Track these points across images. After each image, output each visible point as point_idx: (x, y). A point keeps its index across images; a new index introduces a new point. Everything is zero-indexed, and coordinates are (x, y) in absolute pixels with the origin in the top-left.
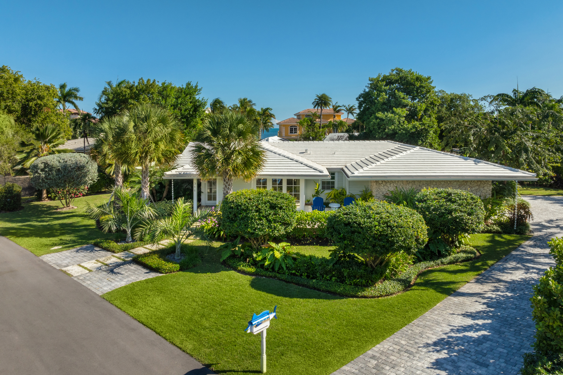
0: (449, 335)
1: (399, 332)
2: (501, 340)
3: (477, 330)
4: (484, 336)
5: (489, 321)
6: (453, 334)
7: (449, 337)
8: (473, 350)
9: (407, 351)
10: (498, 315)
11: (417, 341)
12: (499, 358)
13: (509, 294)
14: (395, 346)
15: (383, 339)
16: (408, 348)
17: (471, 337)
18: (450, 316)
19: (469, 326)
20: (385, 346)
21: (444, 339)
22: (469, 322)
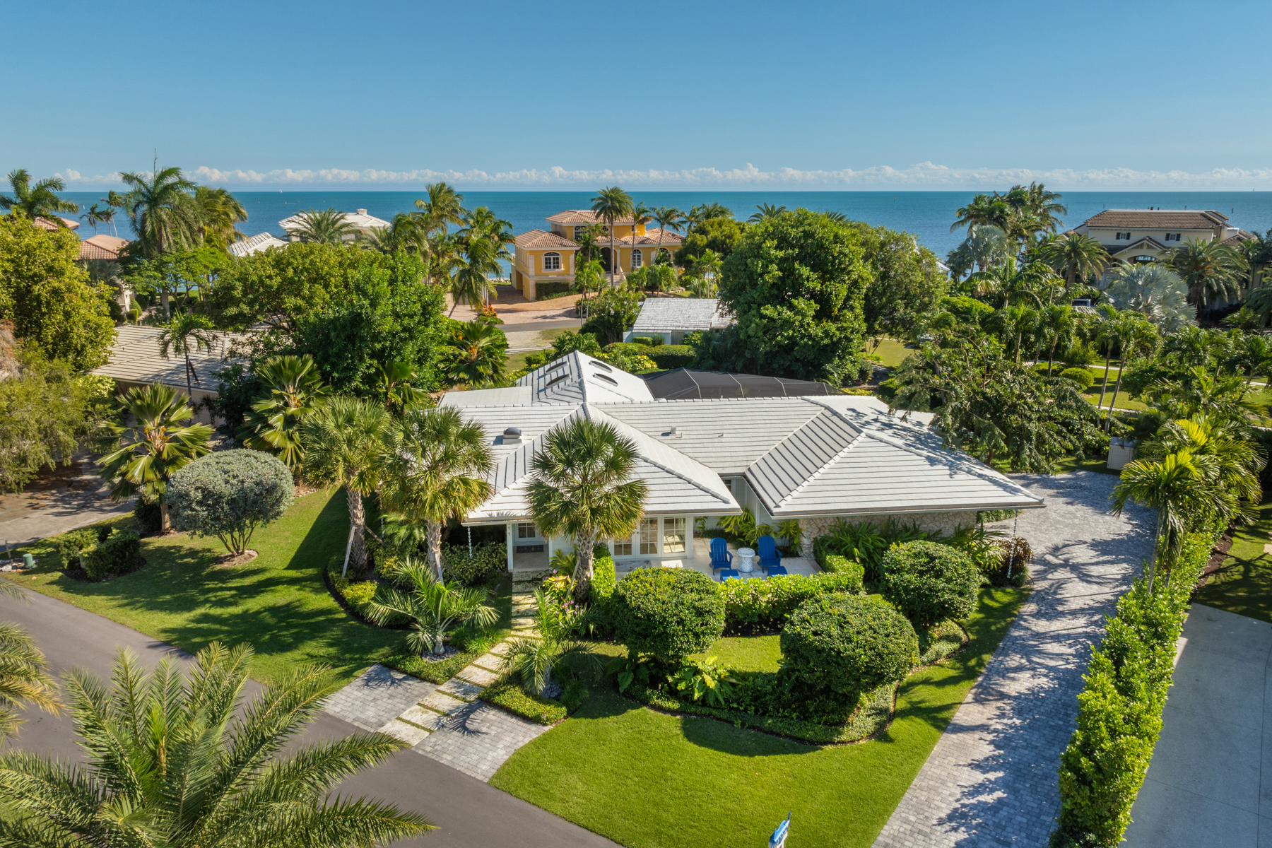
0: (962, 802)
1: (903, 802)
2: (1017, 804)
3: (992, 791)
4: (1000, 800)
5: (1001, 774)
6: (966, 801)
7: (964, 806)
8: (990, 823)
9: (920, 832)
10: (1009, 763)
11: (926, 814)
12: (1020, 831)
13: (1018, 722)
14: (905, 826)
15: (889, 816)
16: (920, 827)
17: (986, 803)
18: (955, 768)
19: (981, 785)
20: (895, 827)
21: (957, 809)
22: (979, 777)
